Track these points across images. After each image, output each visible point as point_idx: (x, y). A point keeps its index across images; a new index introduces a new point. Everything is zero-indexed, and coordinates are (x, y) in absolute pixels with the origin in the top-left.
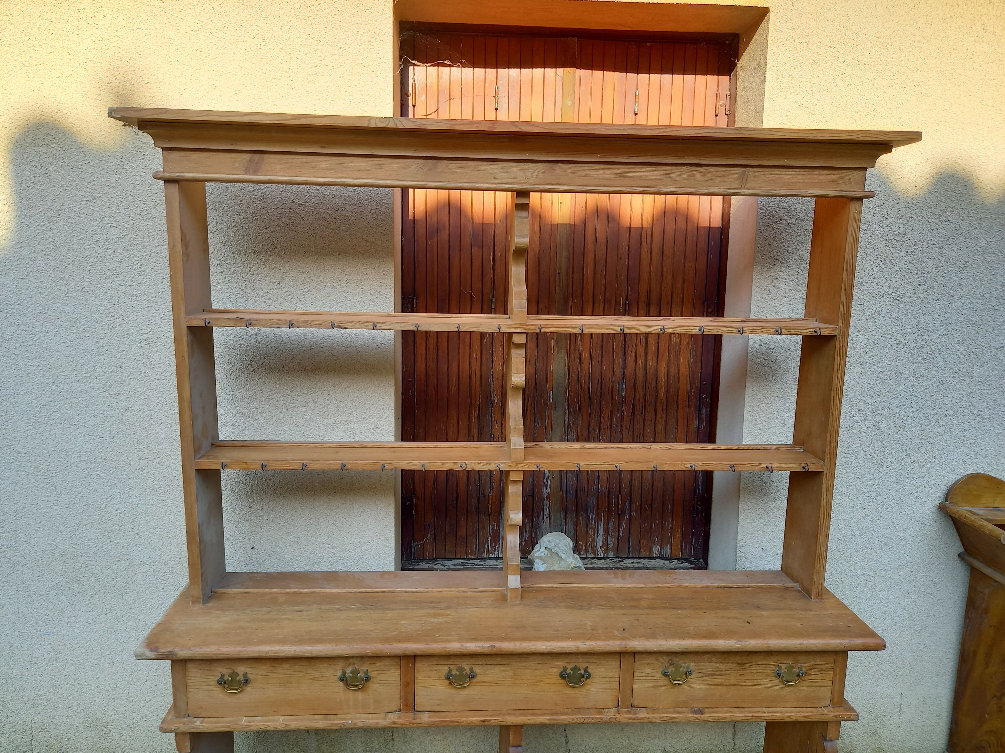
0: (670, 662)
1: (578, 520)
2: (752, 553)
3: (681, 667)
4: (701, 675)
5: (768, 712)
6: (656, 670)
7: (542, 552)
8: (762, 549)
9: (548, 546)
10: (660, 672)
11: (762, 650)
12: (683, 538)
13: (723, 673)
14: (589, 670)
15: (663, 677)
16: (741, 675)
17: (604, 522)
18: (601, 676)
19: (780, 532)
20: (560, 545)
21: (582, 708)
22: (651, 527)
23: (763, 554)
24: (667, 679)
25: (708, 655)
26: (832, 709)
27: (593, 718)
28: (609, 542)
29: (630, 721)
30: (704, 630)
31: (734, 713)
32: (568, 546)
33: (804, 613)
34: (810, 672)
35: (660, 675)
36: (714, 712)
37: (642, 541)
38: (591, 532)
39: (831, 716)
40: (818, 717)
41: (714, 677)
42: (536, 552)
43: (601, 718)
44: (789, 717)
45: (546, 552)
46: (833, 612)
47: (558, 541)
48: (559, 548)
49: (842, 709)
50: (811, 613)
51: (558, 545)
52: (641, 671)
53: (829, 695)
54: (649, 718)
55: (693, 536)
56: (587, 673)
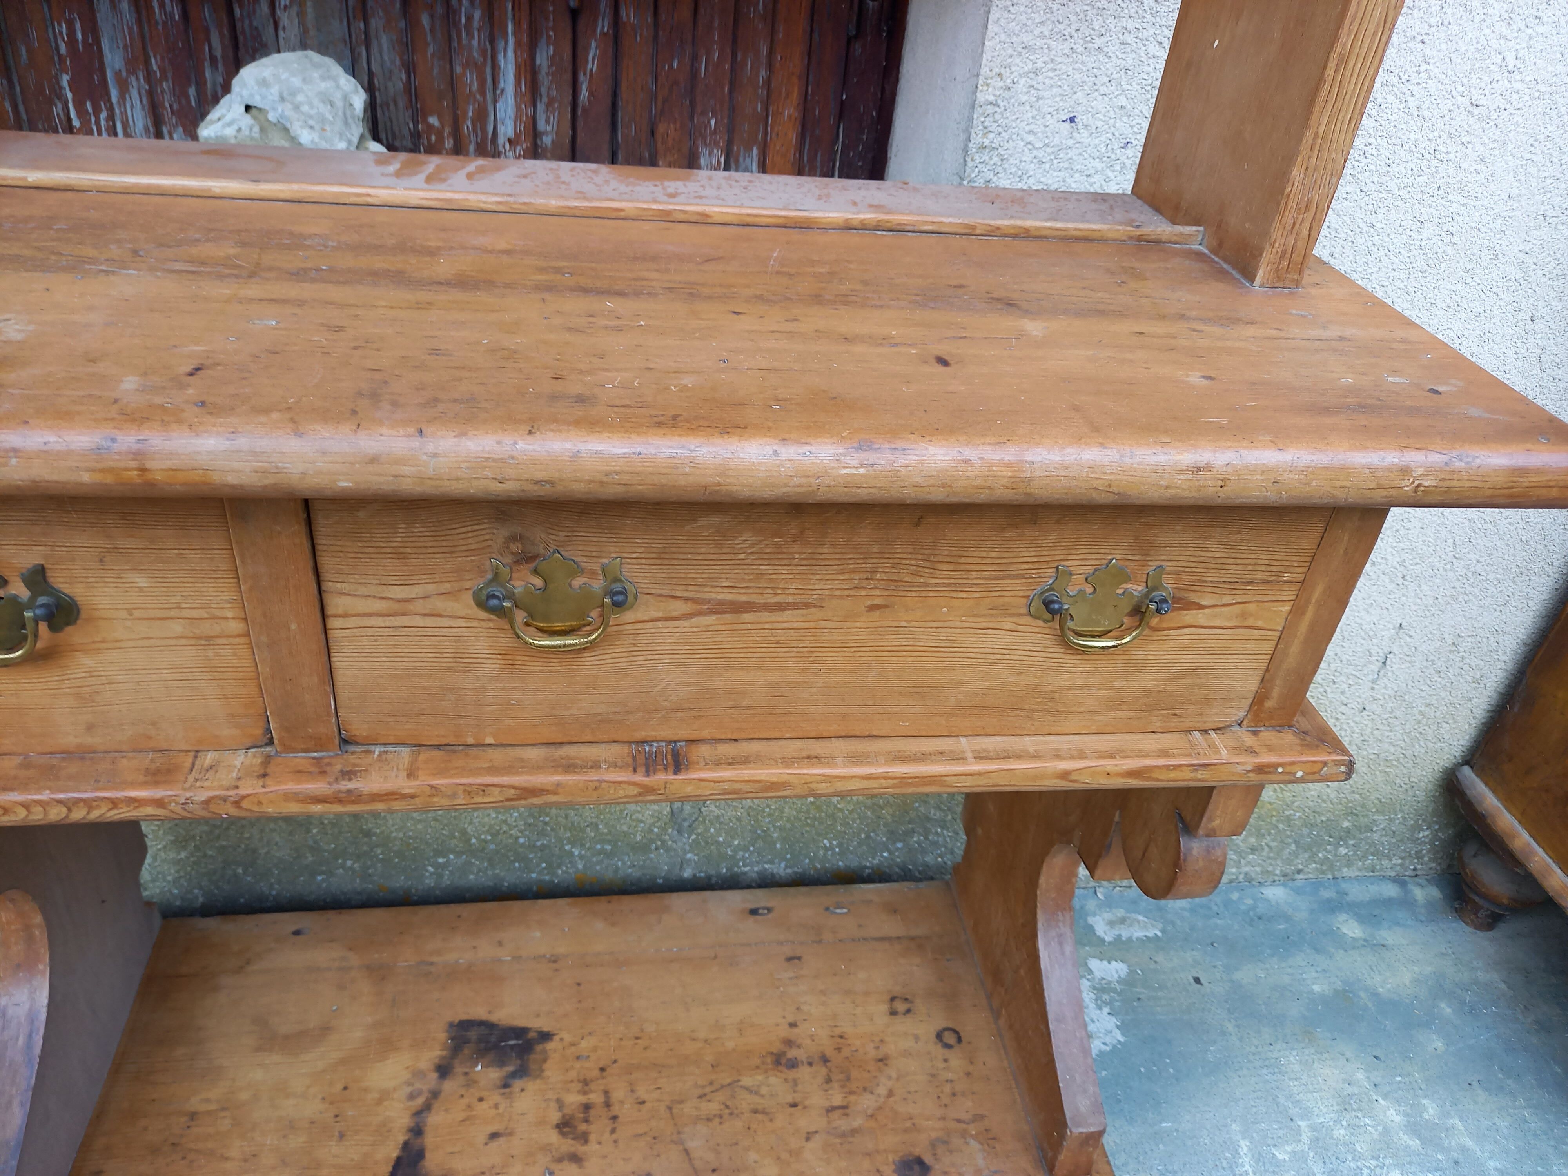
0: (516, 547)
1: (412, 24)
2: (1031, 138)
3: (581, 571)
4: (679, 607)
5: (979, 757)
6: (447, 587)
7: (229, 124)
8: (1072, 120)
9: (256, 101)
10: (468, 598)
11: (982, 497)
12: (806, 125)
13: (790, 599)
14: (60, 581)
15: (483, 615)
16: (872, 608)
17: (518, 44)
18: (137, 613)
19: (1153, 49)
20: (300, 98)
21: (82, 754)
22: (694, 74)
23: (1070, 142)
24: (504, 624)
25: (715, 519)
26: (1249, 740)
27: (114, 803)
28: (541, 125)
29: (318, 808)
30: (684, 388)
31: (829, 761)
32: (339, 104)
33: (1217, 330)
34: (1193, 597)
35: (466, 605)
36: (732, 762)
37: (661, 128)
38: (470, 79)
39: (1240, 768)
40: (1187, 774)
41: (746, 617)
42: (212, 122)
43: (159, 803)
44: (1065, 775)
45: (247, 120)
46: (1349, 332)
47: (296, 82)
48: (297, 108)
49: (1288, 737)
50: (1251, 331)
51: (293, 94)
52: (363, 590)
53: (1253, 683)
54: (413, 797)
55: (841, 116)
56: (42, 600)
